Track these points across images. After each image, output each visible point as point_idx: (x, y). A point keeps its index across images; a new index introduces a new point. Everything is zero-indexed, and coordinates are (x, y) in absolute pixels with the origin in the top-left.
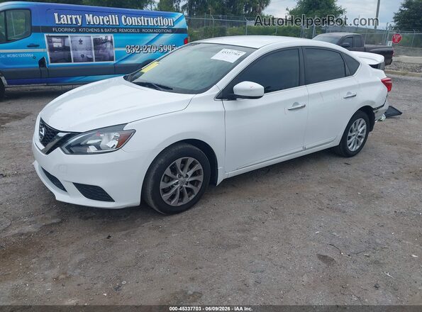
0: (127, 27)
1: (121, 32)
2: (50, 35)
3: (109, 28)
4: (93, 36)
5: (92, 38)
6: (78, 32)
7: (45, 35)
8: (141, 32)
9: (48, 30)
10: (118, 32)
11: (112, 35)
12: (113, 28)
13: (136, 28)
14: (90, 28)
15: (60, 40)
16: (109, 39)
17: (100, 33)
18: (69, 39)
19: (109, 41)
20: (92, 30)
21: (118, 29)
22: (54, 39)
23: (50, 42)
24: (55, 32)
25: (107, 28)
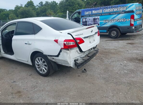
1: (102, 15)
2: (83, 18)
6: (90, 16)
8: (110, 14)
11: (99, 16)
12: (100, 14)
13: (108, 13)
14: (93, 15)
15: (85, 19)
16: (98, 18)
17: (96, 16)
18: (87, 19)
21: (101, 14)
22: (84, 19)
23: (83, 20)
24: (84, 17)
25: (98, 14)
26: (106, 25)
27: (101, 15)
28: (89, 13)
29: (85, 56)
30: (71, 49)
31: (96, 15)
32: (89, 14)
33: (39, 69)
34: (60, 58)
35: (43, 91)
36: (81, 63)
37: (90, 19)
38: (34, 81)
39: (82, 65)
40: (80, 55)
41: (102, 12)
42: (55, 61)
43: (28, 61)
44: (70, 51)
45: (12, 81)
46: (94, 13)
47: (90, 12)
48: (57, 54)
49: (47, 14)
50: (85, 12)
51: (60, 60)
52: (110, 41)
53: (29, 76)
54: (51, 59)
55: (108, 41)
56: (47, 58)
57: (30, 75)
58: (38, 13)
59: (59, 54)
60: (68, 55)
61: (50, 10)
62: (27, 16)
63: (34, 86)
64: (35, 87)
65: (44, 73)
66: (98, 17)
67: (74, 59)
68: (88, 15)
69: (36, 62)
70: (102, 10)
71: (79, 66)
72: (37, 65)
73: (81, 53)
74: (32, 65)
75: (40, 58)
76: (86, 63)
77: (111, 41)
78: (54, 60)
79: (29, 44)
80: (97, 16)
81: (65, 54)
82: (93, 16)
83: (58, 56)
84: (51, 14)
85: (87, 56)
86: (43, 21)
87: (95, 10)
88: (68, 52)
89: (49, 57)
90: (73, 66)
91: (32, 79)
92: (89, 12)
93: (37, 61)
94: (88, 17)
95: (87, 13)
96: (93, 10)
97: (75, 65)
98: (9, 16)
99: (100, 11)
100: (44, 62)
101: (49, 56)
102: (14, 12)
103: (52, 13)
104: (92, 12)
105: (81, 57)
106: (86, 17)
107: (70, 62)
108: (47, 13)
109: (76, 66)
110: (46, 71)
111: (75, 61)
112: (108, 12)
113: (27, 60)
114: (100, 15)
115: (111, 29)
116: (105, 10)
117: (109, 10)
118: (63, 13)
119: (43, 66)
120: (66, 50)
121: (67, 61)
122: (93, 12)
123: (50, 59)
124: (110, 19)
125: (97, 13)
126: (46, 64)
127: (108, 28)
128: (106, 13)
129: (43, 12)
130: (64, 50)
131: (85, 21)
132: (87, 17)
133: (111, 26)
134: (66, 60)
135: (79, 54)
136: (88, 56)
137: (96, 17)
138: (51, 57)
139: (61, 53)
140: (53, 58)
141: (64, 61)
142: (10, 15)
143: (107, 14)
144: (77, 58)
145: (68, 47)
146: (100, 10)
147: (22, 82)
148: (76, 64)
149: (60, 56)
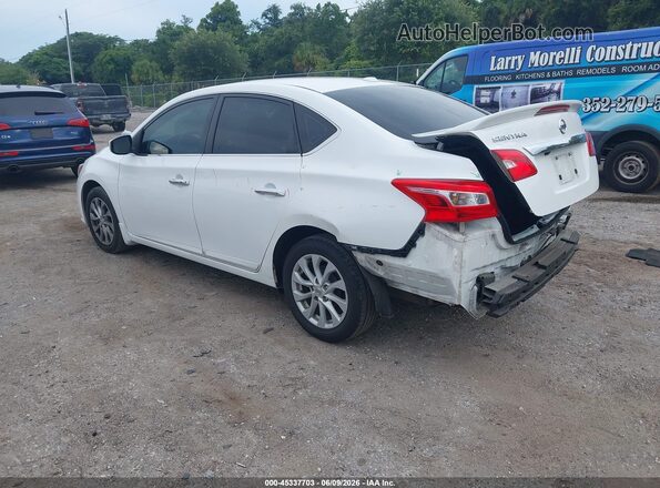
0: (593, 66)
1: (580, 76)
2: (481, 86)
3: (560, 70)
4: (532, 85)
5: (531, 88)
6: (514, 80)
7: (476, 86)
8: (619, 72)
9: (480, 80)
10: (575, 76)
11: (563, 81)
12: (566, 70)
13: (610, 67)
14: (531, 73)
15: (489, 93)
16: (556, 88)
17: (546, 79)
18: (500, 91)
19: (554, 92)
20: (533, 76)
21: (575, 70)
22: (483, 92)
23: (478, 96)
24: (487, 83)
25: (557, 70)
26: (595, 123)
27: (570, 72)
28: (509, 66)
29: (522, 264)
30: (467, 226)
31: (547, 72)
32: (512, 67)
33: (305, 308)
34: (414, 261)
35: (332, 403)
36: (510, 295)
37: (514, 94)
38: (289, 357)
39: (513, 303)
40: (504, 255)
41: (577, 61)
42: (386, 277)
43: (257, 270)
44: (463, 234)
45: (197, 351)
46: (536, 65)
47: (516, 61)
48: (399, 245)
49: (298, 64)
50: (493, 58)
51: (409, 272)
52: (611, 203)
53: (262, 336)
54: (369, 266)
55: (604, 204)
56: (354, 259)
57: (265, 332)
58: (256, 56)
59: (412, 244)
60: (456, 252)
61: (308, 44)
62: (212, 69)
63: (292, 379)
64: (296, 383)
65: (327, 326)
66: (558, 84)
67: (477, 274)
68: (506, 75)
69: (296, 274)
70: (579, 51)
71: (499, 306)
72: (298, 289)
73: (510, 246)
74: (274, 285)
75: (316, 258)
76: (528, 297)
77: (617, 203)
78: (380, 272)
79: (277, 195)
80: (551, 78)
81: (441, 247)
82: (531, 80)
83: (403, 253)
84: (314, 65)
85: (533, 261)
86: (339, 96)
87: (544, 48)
88: (457, 236)
89: (361, 258)
90: (470, 304)
91: (279, 349)
92: (514, 58)
93: (300, 270)
94: (505, 85)
95: (502, 64)
96: (535, 48)
97: (478, 300)
98: (134, 68)
99: (571, 55)
100: (333, 277)
101: (361, 249)
102: (153, 53)
103: (321, 59)
104: (526, 60)
105: (503, 268)
106: (494, 82)
107: (460, 287)
108: (295, 57)
109: (487, 304)
110: (338, 319)
111: (480, 281)
112: (607, 59)
113: (255, 265)
114: (567, 77)
115: (619, 147)
116: (593, 52)
117: (617, 54)
118: (366, 62)
119: (327, 296)
120: (448, 229)
121: (445, 281)
122: (534, 57)
123: (363, 264)
124: (619, 95)
125: (550, 63)
126: (341, 284)
127: (605, 138)
128: (596, 67)
129: (280, 54)
130: (438, 228)
131: (488, 100)
132: (500, 82)
133: (617, 129)
134: (442, 276)
135: (498, 251)
136: (540, 262)
137: (547, 85)
138: (372, 256)
139: (420, 242)
140: (380, 263)
141: (434, 277)
142: (137, 63)
143: (603, 71)
144: (489, 270)
145: (459, 216)
146: (568, 50)
147: (237, 358)
148: (485, 297)
149: (414, 252)
